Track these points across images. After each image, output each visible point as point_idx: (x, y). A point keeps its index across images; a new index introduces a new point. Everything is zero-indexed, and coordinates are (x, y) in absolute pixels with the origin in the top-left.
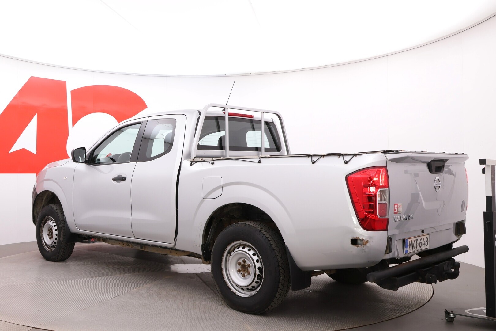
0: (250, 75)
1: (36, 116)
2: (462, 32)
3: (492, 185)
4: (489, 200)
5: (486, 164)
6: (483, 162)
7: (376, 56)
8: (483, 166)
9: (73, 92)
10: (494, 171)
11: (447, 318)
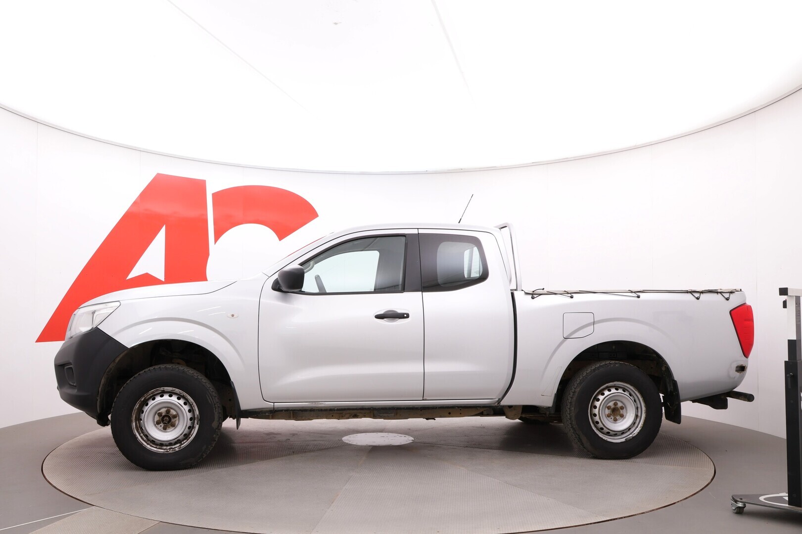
1: (164, 228)
2: (754, 112)
3: (796, 324)
4: (792, 345)
5: (789, 295)
6: (783, 291)
7: (635, 146)
8: (784, 298)
9: (215, 195)
10: (800, 304)
11: (734, 508)
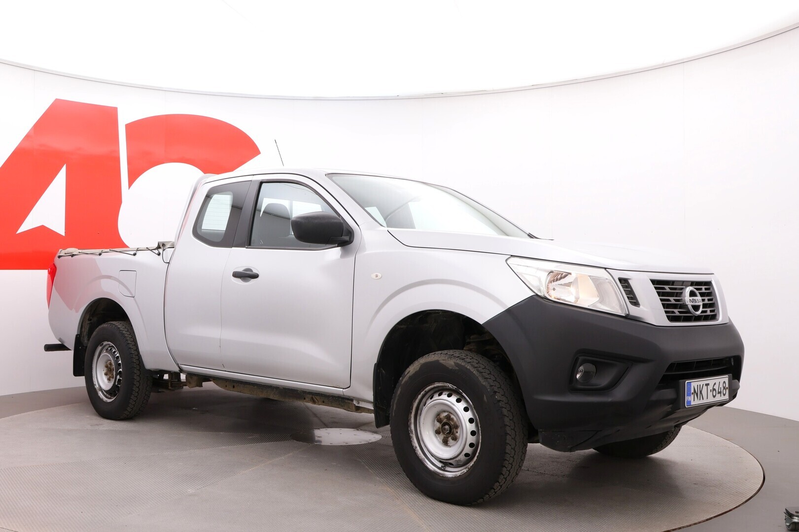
0: (442, 96)
1: (64, 169)
9: (129, 127)
11: (788, 524)
